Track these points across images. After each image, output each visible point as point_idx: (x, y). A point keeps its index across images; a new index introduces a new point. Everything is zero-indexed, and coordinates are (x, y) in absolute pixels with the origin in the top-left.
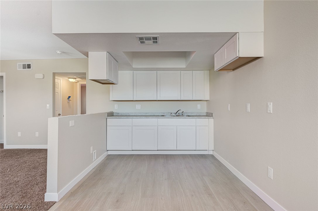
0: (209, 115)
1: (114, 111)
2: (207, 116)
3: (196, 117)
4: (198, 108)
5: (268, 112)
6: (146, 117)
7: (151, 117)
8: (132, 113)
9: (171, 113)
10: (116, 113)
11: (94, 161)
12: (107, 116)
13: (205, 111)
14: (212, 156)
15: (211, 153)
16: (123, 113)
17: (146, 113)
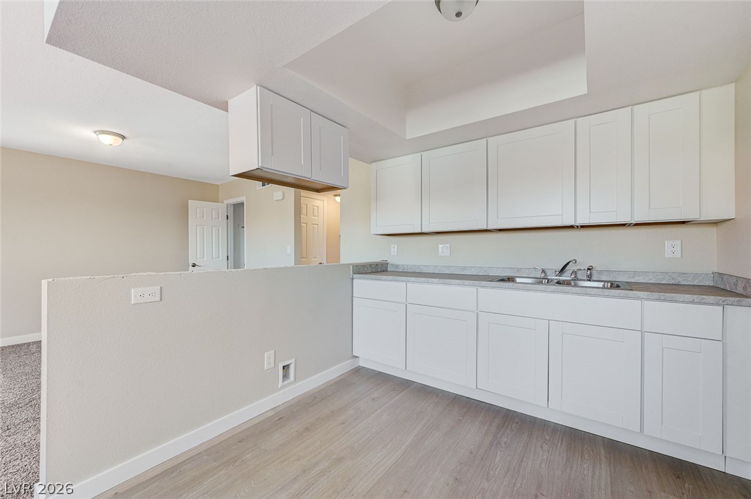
1: (390, 261)
3: (642, 294)
8: (429, 266)
9: (543, 271)
10: (393, 265)
11: (282, 387)
12: (354, 273)
16: (407, 265)
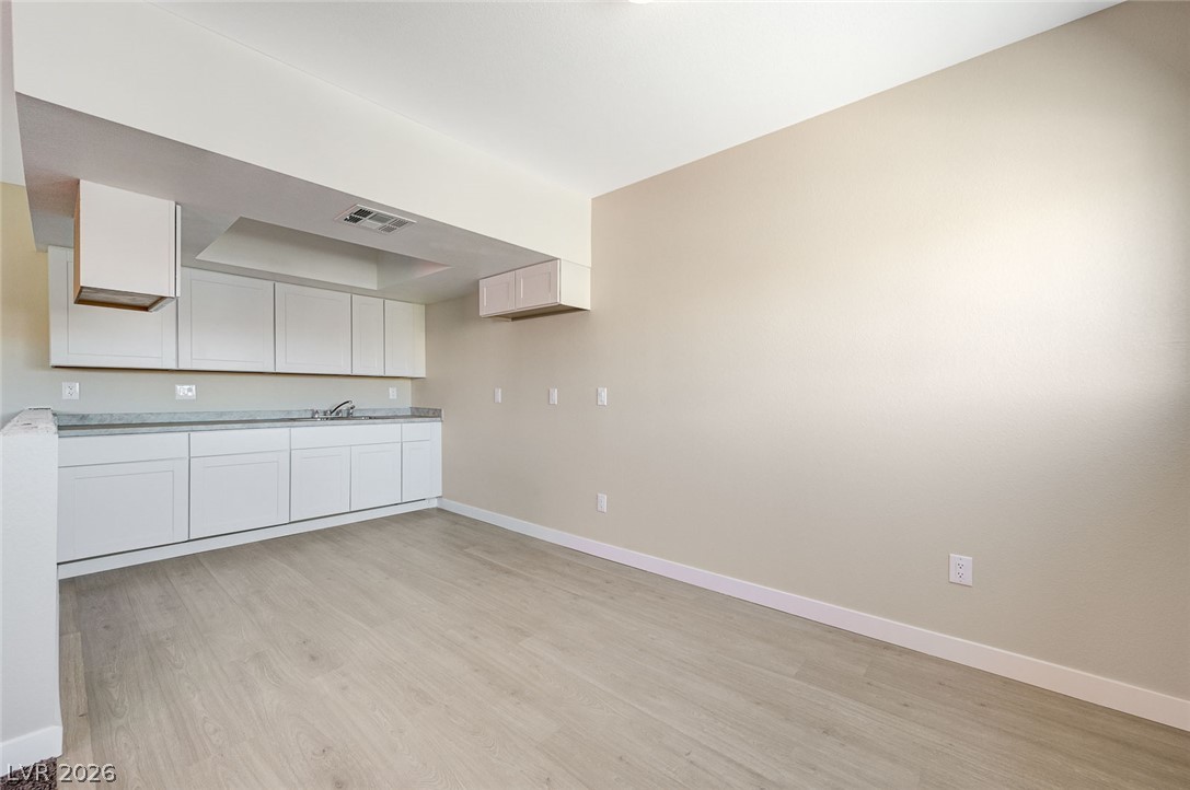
0: (419, 414)
2: (413, 416)
3: (402, 420)
4: (391, 397)
5: (599, 403)
6: (247, 425)
7: (267, 424)
9: (317, 412)
13: (407, 403)
14: (440, 510)
15: (434, 504)
17: (222, 414)
